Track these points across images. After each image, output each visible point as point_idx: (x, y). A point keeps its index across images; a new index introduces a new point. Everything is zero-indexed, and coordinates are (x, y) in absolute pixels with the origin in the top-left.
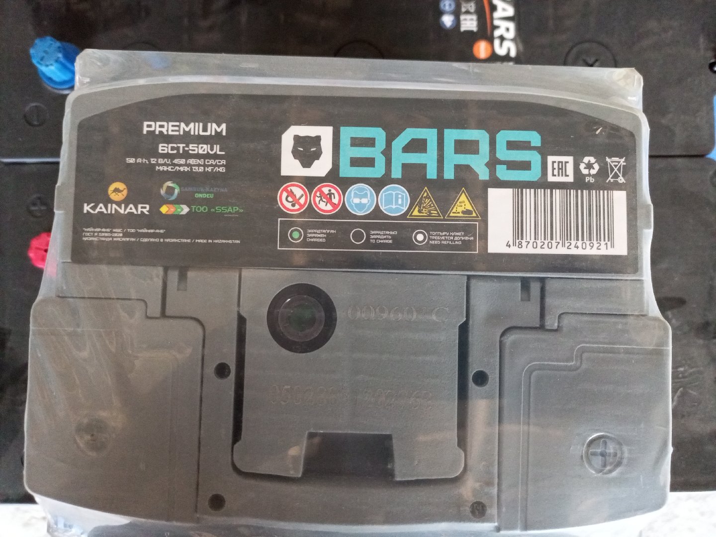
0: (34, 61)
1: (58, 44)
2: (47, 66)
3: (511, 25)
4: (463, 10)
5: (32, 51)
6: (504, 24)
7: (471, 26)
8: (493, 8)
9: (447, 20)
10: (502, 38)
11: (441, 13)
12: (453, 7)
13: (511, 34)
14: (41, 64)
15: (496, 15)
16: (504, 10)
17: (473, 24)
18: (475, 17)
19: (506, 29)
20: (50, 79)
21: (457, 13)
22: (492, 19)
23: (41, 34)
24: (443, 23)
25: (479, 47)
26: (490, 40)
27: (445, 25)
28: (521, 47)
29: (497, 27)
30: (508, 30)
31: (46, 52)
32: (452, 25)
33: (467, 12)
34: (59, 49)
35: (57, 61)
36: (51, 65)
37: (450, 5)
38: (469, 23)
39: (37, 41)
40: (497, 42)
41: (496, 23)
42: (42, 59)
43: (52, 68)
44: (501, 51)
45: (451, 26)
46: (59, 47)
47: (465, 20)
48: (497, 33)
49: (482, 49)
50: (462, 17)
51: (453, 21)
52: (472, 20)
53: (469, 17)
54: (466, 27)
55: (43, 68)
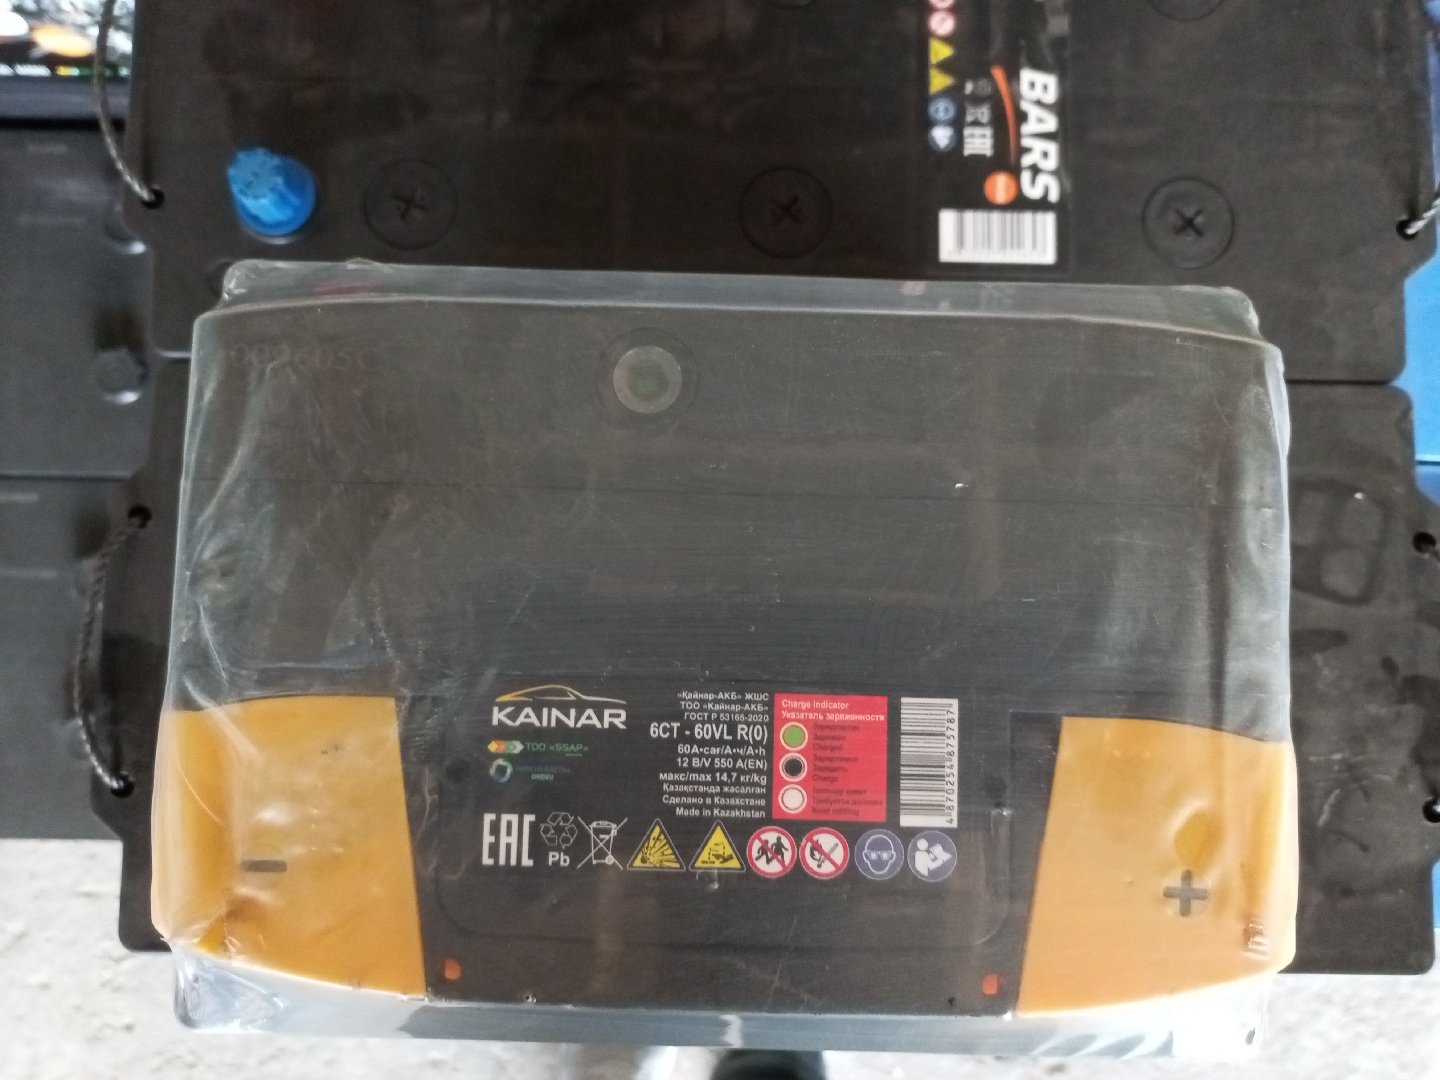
0: (235, 189)
1: (276, 161)
2: (256, 197)
3: (1052, 148)
4: (969, 118)
5: (232, 172)
6: (1039, 146)
7: (984, 147)
8: (1022, 117)
9: (941, 136)
10: (1035, 170)
11: (929, 124)
12: (952, 113)
13: (1052, 163)
14: (246, 195)
15: (1026, 129)
16: (1040, 120)
17: (984, 144)
18: (988, 132)
19: (1042, 154)
20: (256, 219)
21: (958, 124)
22: (1019, 136)
23: (249, 145)
24: (933, 139)
25: (994, 185)
26: (1015, 171)
27: (937, 145)
28: (1068, 186)
29: (1027, 150)
30: (1045, 155)
31: (255, 175)
32: (950, 144)
33: (976, 123)
34: (278, 170)
35: (273, 190)
36: (264, 196)
37: (947, 110)
38: (979, 142)
39: (241, 156)
40: (1026, 176)
41: (1026, 142)
42: (249, 185)
43: (264, 201)
44: (1033, 192)
45: (947, 147)
46: (278, 167)
47: (972, 136)
48: (1027, 160)
49: (999, 187)
50: (967, 131)
51: (951, 137)
52: (984, 136)
53: (978, 131)
54: (972, 149)
55: (249, 203)
